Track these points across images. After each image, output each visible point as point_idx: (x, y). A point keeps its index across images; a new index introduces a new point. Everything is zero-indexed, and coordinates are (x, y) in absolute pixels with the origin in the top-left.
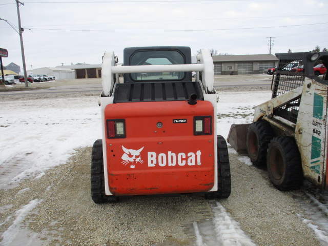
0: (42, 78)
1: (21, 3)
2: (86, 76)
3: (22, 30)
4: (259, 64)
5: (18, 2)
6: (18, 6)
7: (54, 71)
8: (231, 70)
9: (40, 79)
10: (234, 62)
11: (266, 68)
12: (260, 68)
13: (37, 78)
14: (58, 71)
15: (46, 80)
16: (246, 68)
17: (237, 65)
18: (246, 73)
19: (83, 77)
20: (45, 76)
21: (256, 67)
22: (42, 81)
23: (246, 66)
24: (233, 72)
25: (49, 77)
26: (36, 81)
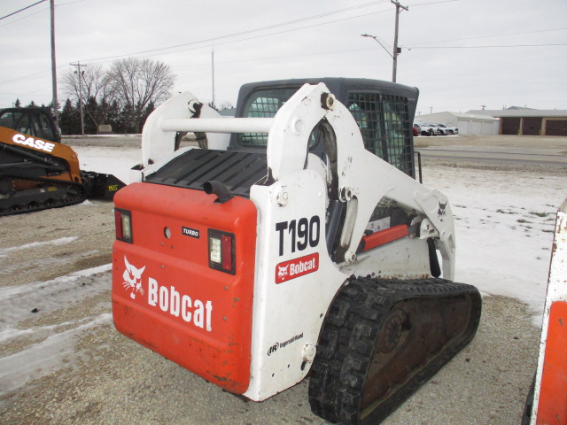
0: (435, 129)
1: (404, 8)
2: (521, 130)
3: (398, 50)
5: (398, 6)
6: (398, 12)
7: (460, 119)
9: (431, 130)
13: (426, 129)
14: (467, 120)
15: (442, 133)
19: (515, 132)
20: (442, 126)
22: (435, 135)
25: (448, 128)
26: (424, 133)
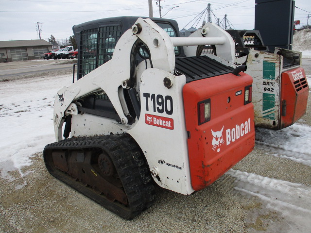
4: (33, 50)
8: (4, 57)
10: (6, 49)
11: (42, 53)
12: (35, 53)
16: (20, 54)
17: (9, 51)
18: (21, 60)
21: (31, 53)
23: (14, 52)
24: (6, 59)
